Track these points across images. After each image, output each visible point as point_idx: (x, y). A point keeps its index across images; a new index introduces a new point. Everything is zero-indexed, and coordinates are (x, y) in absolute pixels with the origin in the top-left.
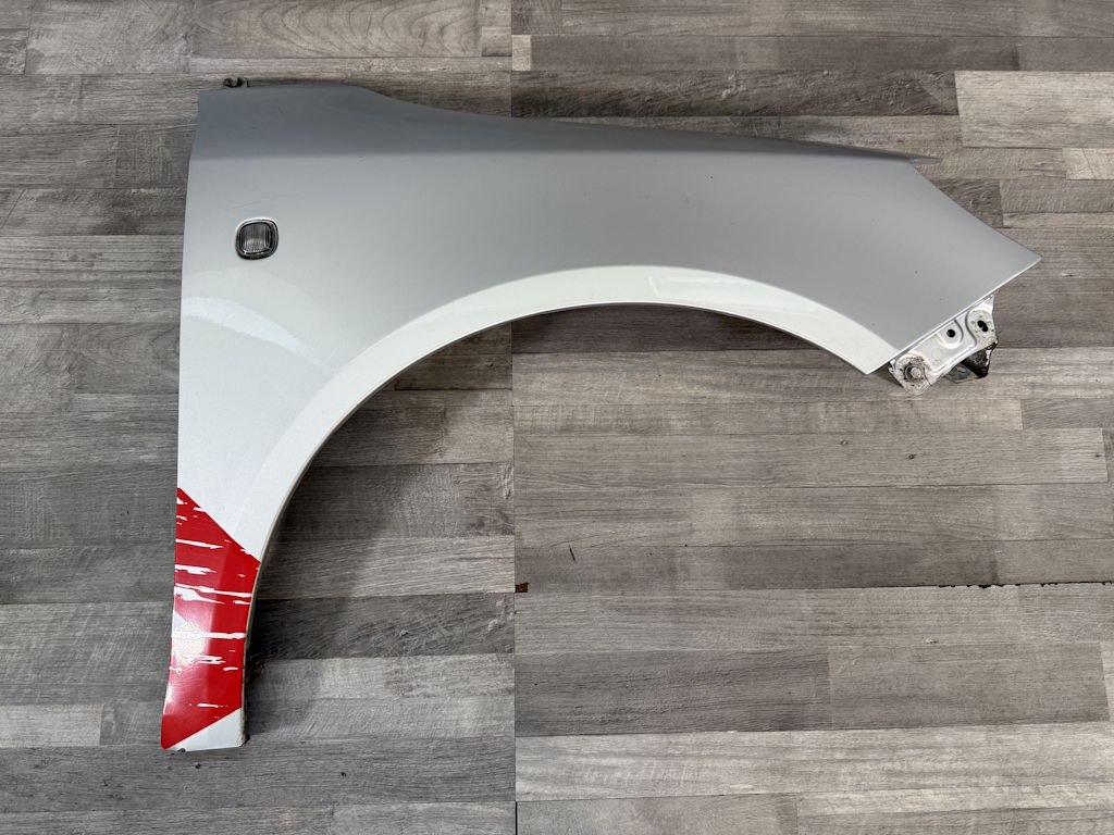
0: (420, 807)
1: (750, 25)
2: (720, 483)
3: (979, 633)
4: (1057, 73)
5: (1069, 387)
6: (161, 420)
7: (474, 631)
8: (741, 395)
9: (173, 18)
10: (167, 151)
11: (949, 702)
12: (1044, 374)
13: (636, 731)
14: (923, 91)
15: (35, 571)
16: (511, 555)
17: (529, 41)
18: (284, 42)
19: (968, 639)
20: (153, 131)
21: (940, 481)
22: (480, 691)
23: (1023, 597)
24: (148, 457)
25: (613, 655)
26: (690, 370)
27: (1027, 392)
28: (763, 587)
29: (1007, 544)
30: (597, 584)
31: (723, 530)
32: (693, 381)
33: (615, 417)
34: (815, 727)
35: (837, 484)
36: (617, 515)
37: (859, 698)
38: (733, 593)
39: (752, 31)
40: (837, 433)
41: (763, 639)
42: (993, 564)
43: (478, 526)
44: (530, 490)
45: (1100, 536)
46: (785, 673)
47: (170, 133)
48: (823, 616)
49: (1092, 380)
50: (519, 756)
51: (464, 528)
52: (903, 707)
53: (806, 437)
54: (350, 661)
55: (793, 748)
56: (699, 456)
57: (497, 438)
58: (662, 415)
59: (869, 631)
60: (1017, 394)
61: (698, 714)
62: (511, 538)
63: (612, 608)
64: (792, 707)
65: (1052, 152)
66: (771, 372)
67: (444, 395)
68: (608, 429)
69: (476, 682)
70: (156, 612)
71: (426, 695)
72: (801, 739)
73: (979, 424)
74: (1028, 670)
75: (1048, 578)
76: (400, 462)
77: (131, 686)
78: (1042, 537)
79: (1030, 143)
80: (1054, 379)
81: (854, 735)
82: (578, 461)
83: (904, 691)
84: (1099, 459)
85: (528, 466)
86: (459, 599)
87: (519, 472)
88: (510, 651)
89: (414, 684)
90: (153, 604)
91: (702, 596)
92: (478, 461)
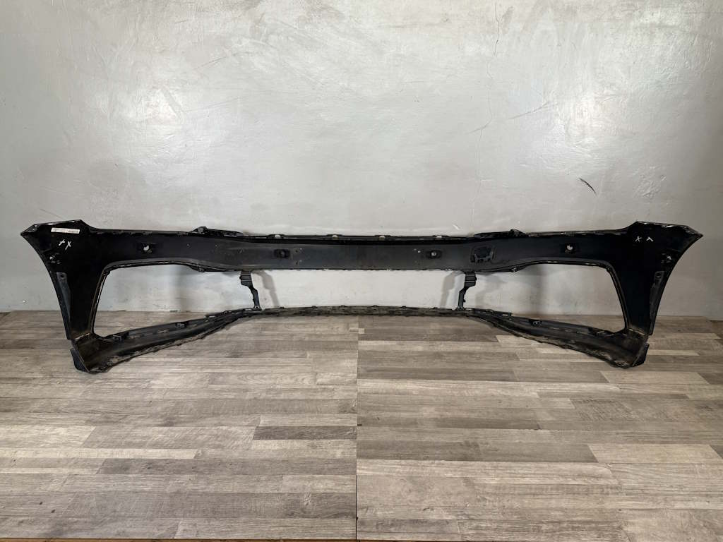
0: (317, 476)
8: (436, 388)
15: (183, 420)
16: (356, 418)
27: (539, 391)
42: (538, 425)
43: (345, 412)
62: (356, 415)
77: (209, 445)
83: (511, 453)
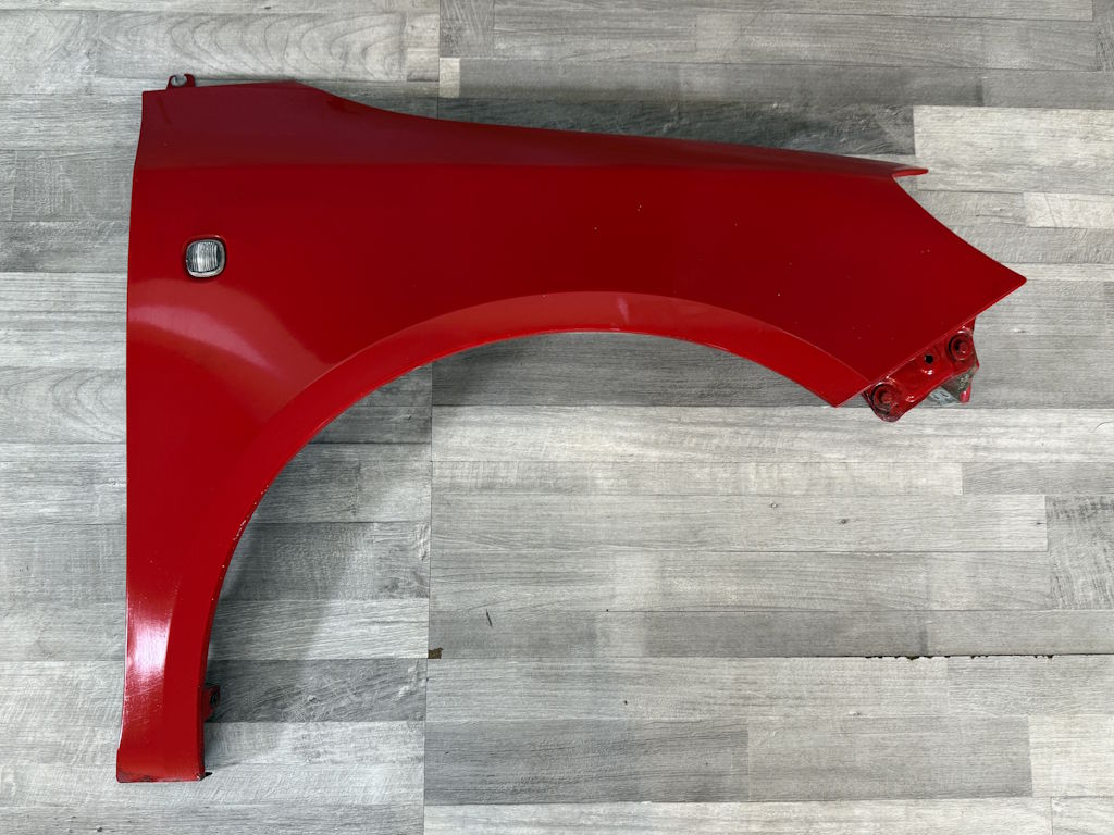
1: (696, 51)
2: (644, 546)
3: (905, 705)
4: (1024, 110)
5: (1013, 450)
6: (62, 472)
7: (383, 698)
9: (75, 33)
10: (67, 180)
11: (870, 775)
12: (988, 436)
13: (548, 800)
14: (879, 127)
17: (458, 64)
18: (194, 61)
19: (892, 712)
20: (53, 158)
21: (873, 547)
22: (389, 758)
23: (951, 669)
24: (48, 510)
25: (526, 723)
26: (619, 427)
28: (684, 654)
29: (939, 614)
30: (513, 650)
31: (646, 595)
32: (621, 438)
33: (539, 474)
34: (732, 799)
35: (765, 548)
36: (538, 578)
37: (778, 770)
38: (654, 660)
39: (699, 57)
40: (766, 495)
41: (681, 708)
44: (447, 551)
45: (1036, 607)
46: (703, 744)
47: (72, 160)
48: (744, 685)
49: (1037, 443)
50: (428, 825)
51: (377, 590)
52: (822, 780)
53: (736, 498)
54: (257, 724)
55: (708, 820)
56: (624, 517)
57: (413, 495)
58: (588, 474)
59: (791, 702)
60: (958, 456)
61: (612, 784)
63: (529, 675)
64: (708, 778)
65: (1012, 197)
66: (701, 430)
67: (360, 449)
68: (530, 488)
69: (386, 750)
70: (57, 672)
71: (333, 762)
72: (716, 811)
73: (917, 488)
74: (952, 743)
75: (979, 650)
76: (310, 520)
78: (975, 608)
79: (989, 187)
80: (998, 441)
81: (770, 807)
82: (497, 519)
84: (1040, 527)
85: (446, 525)
86: (369, 665)
87: (437, 532)
88: (421, 719)
89: (321, 751)
90: (54, 664)
91: (621, 663)
92: (393, 519)
